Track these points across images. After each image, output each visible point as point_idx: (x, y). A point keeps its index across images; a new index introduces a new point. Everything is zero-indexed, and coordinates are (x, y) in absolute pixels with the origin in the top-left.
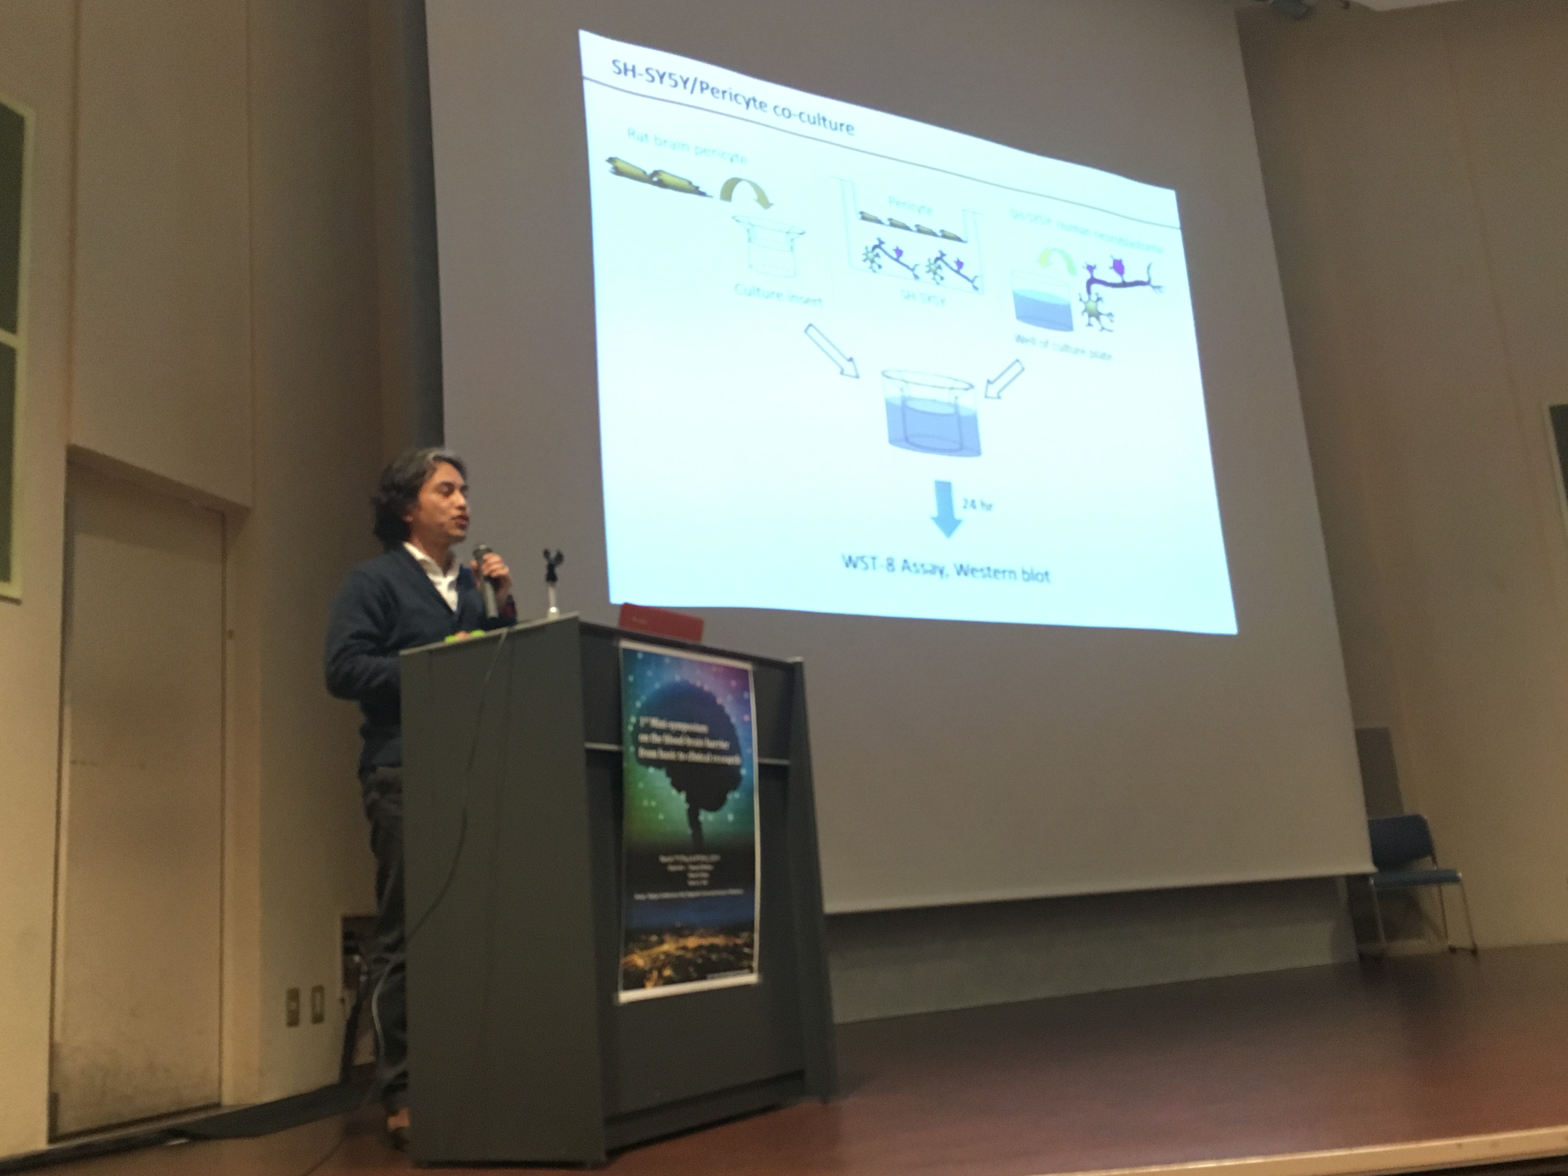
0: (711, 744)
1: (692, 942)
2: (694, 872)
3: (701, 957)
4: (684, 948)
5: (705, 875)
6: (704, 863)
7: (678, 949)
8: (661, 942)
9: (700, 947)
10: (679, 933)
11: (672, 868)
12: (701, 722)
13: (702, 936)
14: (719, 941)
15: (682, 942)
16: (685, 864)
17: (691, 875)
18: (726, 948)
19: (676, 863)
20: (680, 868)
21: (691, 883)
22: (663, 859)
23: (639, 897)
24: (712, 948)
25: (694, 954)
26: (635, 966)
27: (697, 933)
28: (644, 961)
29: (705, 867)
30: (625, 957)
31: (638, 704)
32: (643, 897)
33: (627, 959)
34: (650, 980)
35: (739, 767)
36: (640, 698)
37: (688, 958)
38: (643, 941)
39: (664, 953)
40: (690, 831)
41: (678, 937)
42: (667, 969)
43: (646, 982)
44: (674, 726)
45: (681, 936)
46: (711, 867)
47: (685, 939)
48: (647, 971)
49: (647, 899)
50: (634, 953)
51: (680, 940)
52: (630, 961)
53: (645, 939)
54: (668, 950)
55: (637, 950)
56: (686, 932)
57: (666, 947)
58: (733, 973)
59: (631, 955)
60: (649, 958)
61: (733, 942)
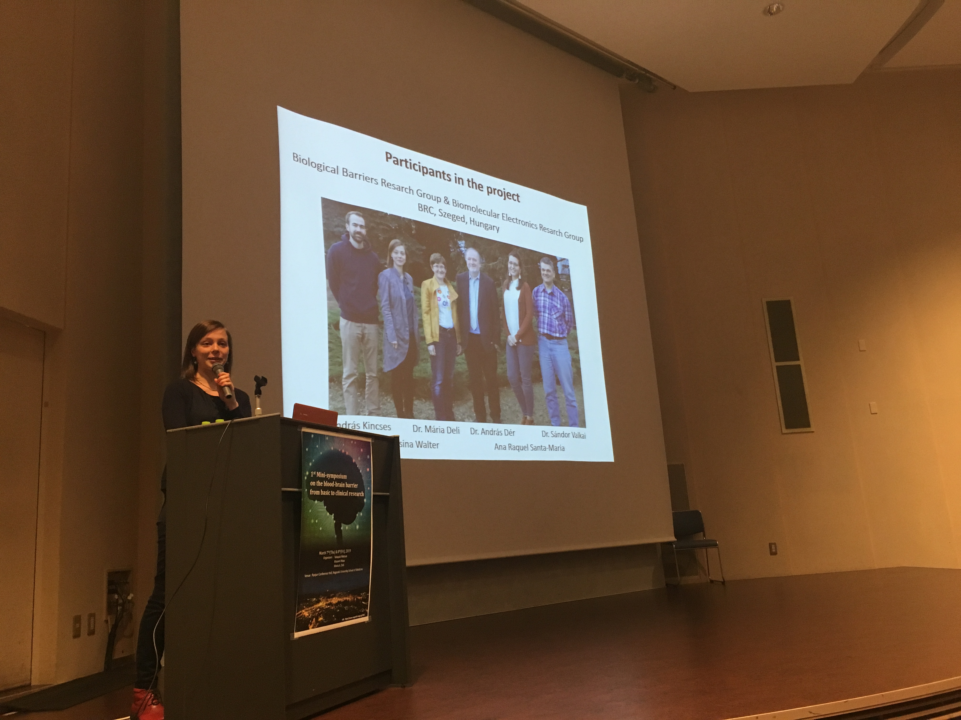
0: (348, 486)
1: (335, 600)
2: (337, 559)
3: (339, 608)
4: (330, 604)
5: (344, 561)
6: (343, 554)
7: (326, 605)
8: (318, 602)
9: (339, 602)
10: (328, 596)
11: (326, 558)
12: (343, 474)
13: (340, 596)
14: (349, 598)
15: (329, 601)
16: (333, 555)
17: (335, 562)
18: (352, 603)
19: (328, 555)
20: (331, 557)
21: (335, 566)
22: (320, 553)
23: (306, 576)
24: (346, 603)
25: (335, 607)
26: (303, 616)
27: (338, 595)
28: (308, 613)
29: (343, 556)
30: (298, 612)
31: (310, 464)
32: (309, 576)
33: (299, 613)
34: (311, 624)
35: (364, 498)
36: (311, 461)
37: (332, 609)
38: (307, 601)
39: (319, 607)
40: (336, 536)
41: (327, 598)
42: (320, 617)
43: (309, 625)
44: (328, 476)
45: (329, 597)
46: (346, 556)
47: (331, 599)
48: (310, 618)
49: (311, 577)
50: (304, 609)
51: (328, 599)
52: (301, 613)
53: (309, 600)
54: (321, 606)
55: (304, 607)
56: (332, 595)
57: (320, 604)
58: (356, 617)
59: (301, 610)
60: (312, 611)
61: (357, 599)
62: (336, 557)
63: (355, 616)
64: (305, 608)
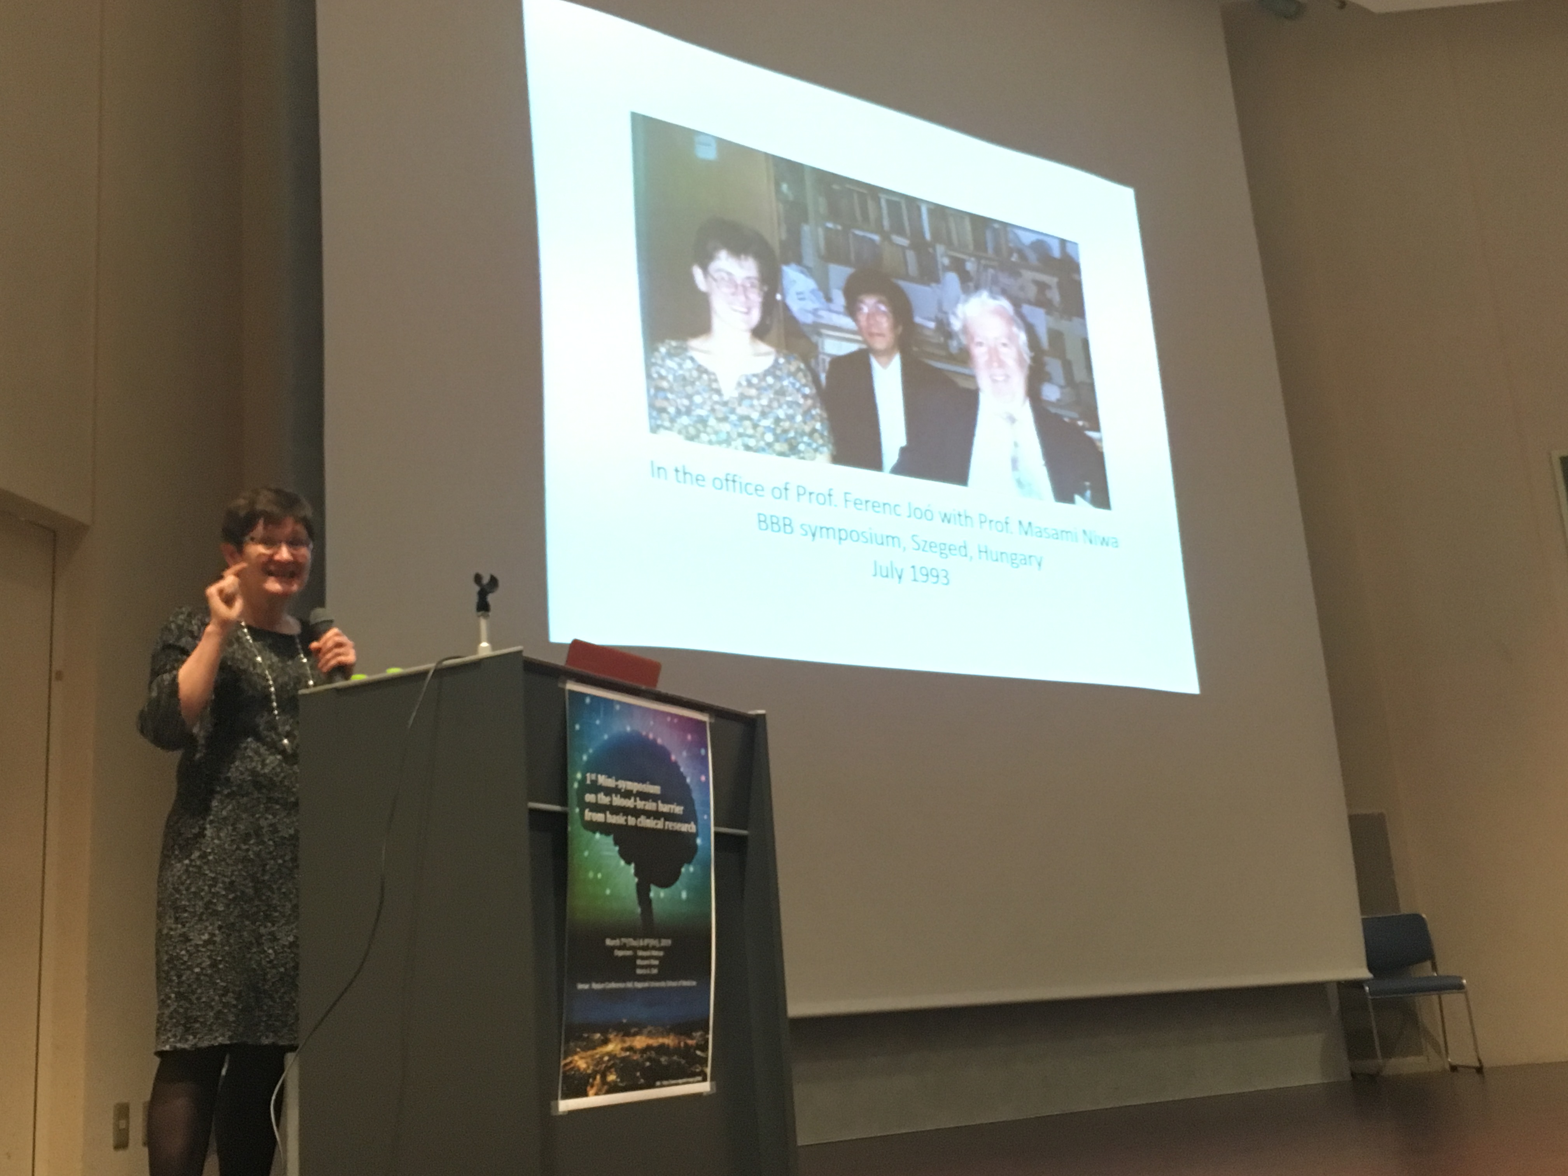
0: (664, 808)
1: (640, 1042)
2: (643, 958)
3: (649, 1059)
4: (631, 1049)
5: (656, 962)
6: (654, 948)
7: (623, 1049)
8: (606, 1042)
9: (649, 1048)
10: (626, 1031)
11: (619, 953)
12: (653, 783)
13: (650, 1035)
14: (669, 1041)
15: (628, 1042)
16: (634, 949)
17: (639, 962)
18: (677, 1050)
19: (623, 947)
20: (629, 953)
21: (639, 971)
22: (609, 942)
23: (581, 986)
24: (662, 1049)
25: (642, 1057)
26: (576, 1069)
27: (645, 1031)
28: (587, 1063)
29: (655, 953)
30: (565, 1058)
31: (585, 758)
32: (586, 987)
33: (568, 1060)
34: (592, 1086)
35: (694, 836)
36: (587, 750)
37: (634, 1060)
38: (584, 1039)
39: (608, 1054)
40: (639, 910)
41: (624, 1035)
42: (611, 1073)
43: (589, 1088)
44: (624, 785)
45: (627, 1034)
46: (661, 954)
47: (631, 1038)
48: (589, 1076)
49: (591, 990)
50: (576, 1053)
51: (627, 1039)
52: (571, 1062)
53: (588, 1037)
54: (612, 1051)
55: (578, 1050)
56: (633, 1030)
57: (610, 1047)
58: (685, 1080)
59: (572, 1056)
60: (593, 1060)
61: (686, 1044)
62: (640, 953)
63: (681, 1078)
64: (579, 1052)
